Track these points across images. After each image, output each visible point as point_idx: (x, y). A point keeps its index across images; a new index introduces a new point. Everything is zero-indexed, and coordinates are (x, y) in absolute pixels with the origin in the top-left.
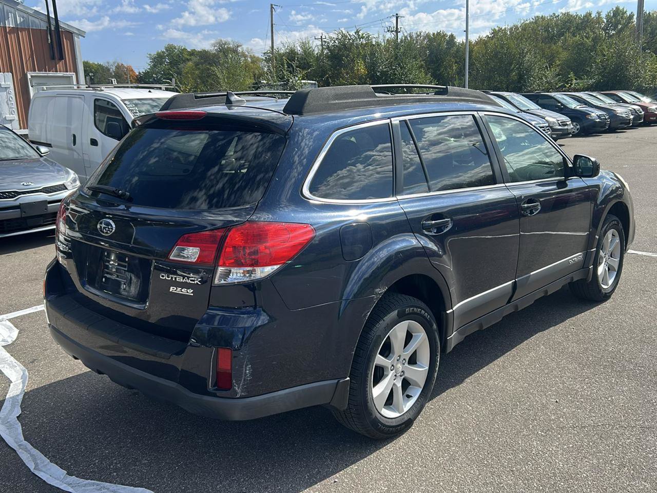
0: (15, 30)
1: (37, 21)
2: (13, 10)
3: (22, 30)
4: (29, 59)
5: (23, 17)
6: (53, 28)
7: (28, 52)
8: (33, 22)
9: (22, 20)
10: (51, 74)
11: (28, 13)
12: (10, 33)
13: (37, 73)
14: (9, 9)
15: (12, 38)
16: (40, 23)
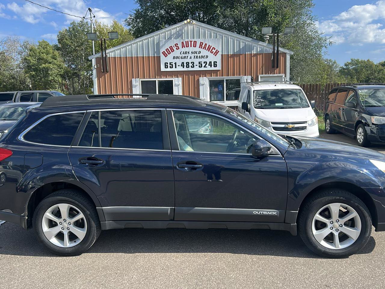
0: (256, 55)
1: (268, 49)
2: (256, 45)
3: (259, 54)
4: (261, 68)
5: (261, 48)
6: (276, 52)
7: (261, 65)
8: (266, 50)
9: (260, 49)
10: (271, 75)
11: (264, 46)
12: (253, 56)
13: (264, 75)
14: (255, 45)
15: (254, 59)
16: (269, 50)
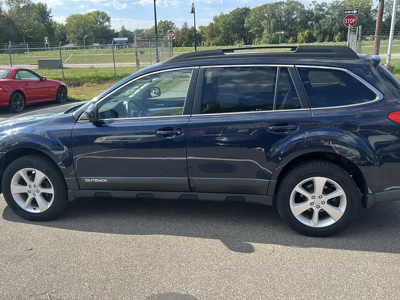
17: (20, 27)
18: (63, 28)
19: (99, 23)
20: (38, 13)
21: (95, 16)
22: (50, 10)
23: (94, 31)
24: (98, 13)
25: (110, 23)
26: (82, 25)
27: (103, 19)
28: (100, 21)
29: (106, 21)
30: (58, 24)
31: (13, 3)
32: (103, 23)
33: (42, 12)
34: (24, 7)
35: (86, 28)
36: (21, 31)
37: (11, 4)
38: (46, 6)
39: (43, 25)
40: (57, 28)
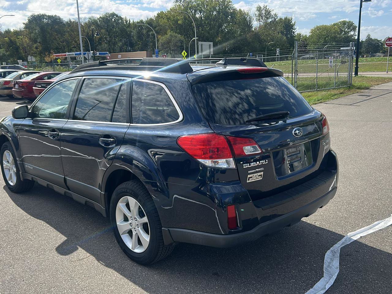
17: (264, 40)
18: (306, 39)
19: (343, 33)
20: (283, 26)
21: (340, 26)
22: (295, 23)
23: (336, 41)
24: (344, 23)
25: (355, 32)
26: (324, 35)
27: (349, 29)
28: (345, 30)
29: (351, 30)
30: (302, 35)
31: (263, 19)
32: (348, 32)
33: (287, 25)
34: (271, 22)
35: (327, 39)
36: (265, 44)
37: (261, 20)
38: (291, 19)
39: (285, 38)
40: (301, 40)
